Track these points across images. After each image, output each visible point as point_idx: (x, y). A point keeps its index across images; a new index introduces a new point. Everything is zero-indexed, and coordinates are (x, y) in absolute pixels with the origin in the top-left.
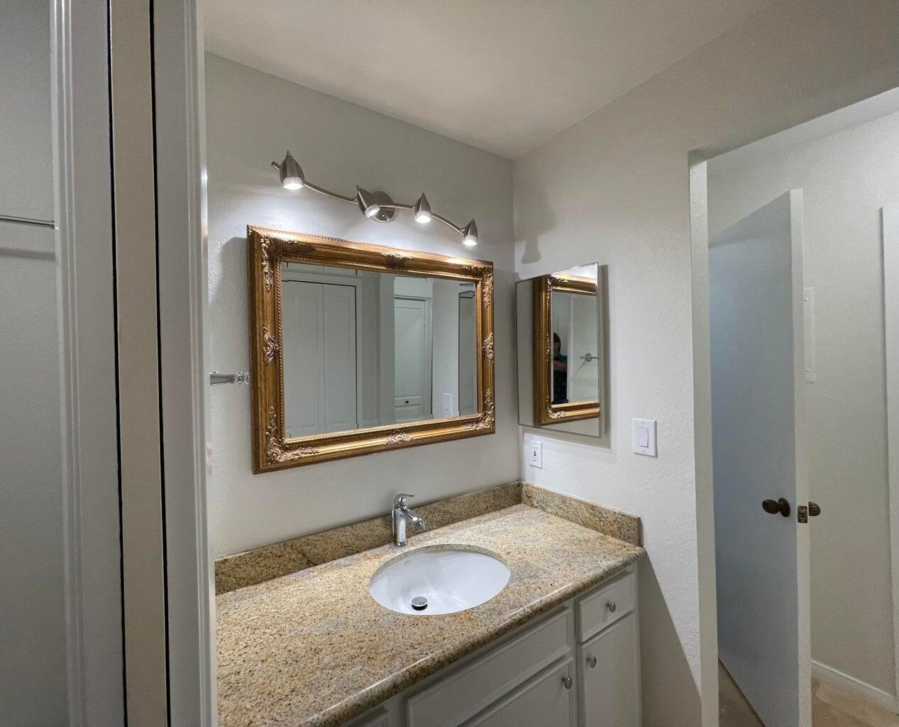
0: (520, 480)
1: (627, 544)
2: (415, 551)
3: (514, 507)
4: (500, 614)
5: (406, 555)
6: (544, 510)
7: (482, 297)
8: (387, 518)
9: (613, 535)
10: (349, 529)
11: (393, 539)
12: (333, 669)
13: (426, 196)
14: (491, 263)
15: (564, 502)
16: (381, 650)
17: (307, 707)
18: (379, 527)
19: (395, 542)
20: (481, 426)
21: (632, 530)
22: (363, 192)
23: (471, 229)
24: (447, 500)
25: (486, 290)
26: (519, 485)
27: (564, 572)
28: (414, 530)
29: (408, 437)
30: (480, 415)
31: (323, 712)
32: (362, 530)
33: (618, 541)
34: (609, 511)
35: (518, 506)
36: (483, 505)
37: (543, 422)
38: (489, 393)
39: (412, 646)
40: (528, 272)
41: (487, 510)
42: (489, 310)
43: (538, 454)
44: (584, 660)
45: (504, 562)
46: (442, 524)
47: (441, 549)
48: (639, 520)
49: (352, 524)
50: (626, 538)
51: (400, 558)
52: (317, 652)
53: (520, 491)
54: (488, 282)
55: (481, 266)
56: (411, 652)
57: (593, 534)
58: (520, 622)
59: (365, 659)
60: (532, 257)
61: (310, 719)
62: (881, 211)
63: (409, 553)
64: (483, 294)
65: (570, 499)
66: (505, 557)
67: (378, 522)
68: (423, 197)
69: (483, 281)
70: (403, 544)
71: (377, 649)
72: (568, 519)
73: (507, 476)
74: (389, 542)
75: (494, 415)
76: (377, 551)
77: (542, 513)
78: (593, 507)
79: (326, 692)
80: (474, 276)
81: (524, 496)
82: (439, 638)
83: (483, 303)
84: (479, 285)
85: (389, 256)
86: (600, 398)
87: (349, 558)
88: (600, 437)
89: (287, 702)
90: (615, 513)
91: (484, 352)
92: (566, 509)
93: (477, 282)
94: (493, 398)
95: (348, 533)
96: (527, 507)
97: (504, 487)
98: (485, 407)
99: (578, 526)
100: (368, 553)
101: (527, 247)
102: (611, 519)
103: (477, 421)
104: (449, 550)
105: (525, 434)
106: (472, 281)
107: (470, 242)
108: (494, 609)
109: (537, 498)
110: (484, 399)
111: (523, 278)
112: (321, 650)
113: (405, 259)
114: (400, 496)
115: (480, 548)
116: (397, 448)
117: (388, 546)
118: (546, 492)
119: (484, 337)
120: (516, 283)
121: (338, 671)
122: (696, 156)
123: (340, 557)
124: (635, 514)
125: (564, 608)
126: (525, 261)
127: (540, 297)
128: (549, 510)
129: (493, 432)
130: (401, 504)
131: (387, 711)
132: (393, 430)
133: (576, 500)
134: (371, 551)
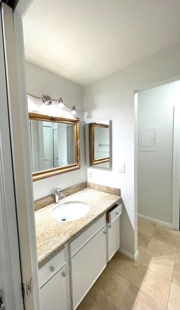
0: (86, 181)
1: (117, 196)
2: (61, 204)
3: (85, 189)
4: (90, 218)
5: (59, 206)
6: (94, 189)
7: (77, 129)
8: (53, 196)
9: (113, 194)
10: (42, 200)
11: (54, 201)
12: (50, 238)
13: (62, 98)
14: (79, 119)
15: (100, 186)
16: (61, 232)
17: (46, 249)
18: (50, 199)
19: (55, 203)
20: (77, 167)
21: (118, 192)
22: (44, 96)
23: (74, 108)
24: (68, 189)
25: (78, 127)
26: (86, 183)
27: (103, 205)
28: (60, 199)
29: (58, 172)
30: (76, 164)
31: (51, 249)
32: (45, 200)
33: (115, 196)
34: (112, 188)
35: (86, 189)
36: (77, 189)
37: (92, 165)
38: (79, 157)
39: (69, 229)
40: (88, 121)
41: (79, 191)
42: (78, 132)
43: (92, 174)
44: (108, 226)
45: (87, 204)
46: (67, 196)
47: (68, 203)
48: (120, 190)
49: (43, 199)
50: (116, 195)
51: (58, 206)
52: (43, 235)
53: (87, 184)
54: (78, 124)
55: (76, 119)
56: (70, 231)
57: (108, 194)
58: (95, 219)
59: (58, 234)
60: (89, 117)
61: (48, 252)
62: (174, 107)
63: (60, 205)
64: (77, 128)
65: (101, 186)
66: (87, 203)
67: (50, 197)
68: (61, 98)
69: (77, 124)
70: (57, 203)
71: (60, 232)
72: (101, 191)
73: (83, 180)
74: (53, 203)
75: (80, 164)
76: (50, 206)
77: (93, 190)
78: (107, 187)
79: (50, 245)
80: (74, 123)
81: (88, 186)
82: (76, 226)
83: (77, 131)
84: (76, 125)
85: (51, 117)
86: (110, 156)
87: (43, 208)
88: (110, 168)
89: (40, 249)
90: (114, 188)
91: (77, 145)
92: (100, 189)
93: (75, 124)
94: (80, 159)
95: (42, 201)
96: (89, 189)
97: (83, 184)
98: (78, 161)
99: (103, 192)
100: (48, 206)
101: (88, 114)
102: (112, 190)
103: (76, 165)
104: (71, 203)
105: (88, 168)
106: (74, 124)
107: (74, 112)
108: (88, 217)
109: (92, 186)
110: (77, 159)
111: (87, 123)
112: (44, 234)
113: (56, 118)
114: (56, 189)
115: (79, 201)
116: (55, 175)
117: (53, 204)
118: (95, 184)
119: (77, 141)
120: (85, 124)
121: (51, 239)
122: (136, 91)
123: (40, 209)
124: (119, 188)
125: (104, 214)
126: (87, 118)
127: (91, 128)
128: (95, 189)
129: (80, 168)
130: (57, 191)
131: (65, 247)
132: (53, 170)
133: (103, 186)
134: (49, 206)
